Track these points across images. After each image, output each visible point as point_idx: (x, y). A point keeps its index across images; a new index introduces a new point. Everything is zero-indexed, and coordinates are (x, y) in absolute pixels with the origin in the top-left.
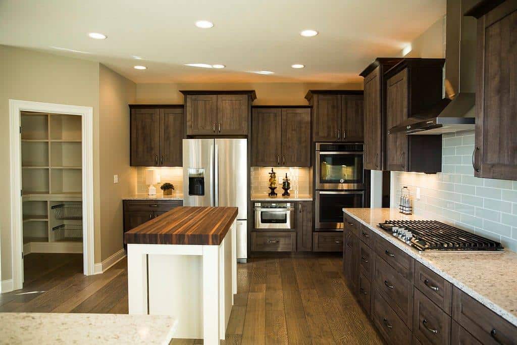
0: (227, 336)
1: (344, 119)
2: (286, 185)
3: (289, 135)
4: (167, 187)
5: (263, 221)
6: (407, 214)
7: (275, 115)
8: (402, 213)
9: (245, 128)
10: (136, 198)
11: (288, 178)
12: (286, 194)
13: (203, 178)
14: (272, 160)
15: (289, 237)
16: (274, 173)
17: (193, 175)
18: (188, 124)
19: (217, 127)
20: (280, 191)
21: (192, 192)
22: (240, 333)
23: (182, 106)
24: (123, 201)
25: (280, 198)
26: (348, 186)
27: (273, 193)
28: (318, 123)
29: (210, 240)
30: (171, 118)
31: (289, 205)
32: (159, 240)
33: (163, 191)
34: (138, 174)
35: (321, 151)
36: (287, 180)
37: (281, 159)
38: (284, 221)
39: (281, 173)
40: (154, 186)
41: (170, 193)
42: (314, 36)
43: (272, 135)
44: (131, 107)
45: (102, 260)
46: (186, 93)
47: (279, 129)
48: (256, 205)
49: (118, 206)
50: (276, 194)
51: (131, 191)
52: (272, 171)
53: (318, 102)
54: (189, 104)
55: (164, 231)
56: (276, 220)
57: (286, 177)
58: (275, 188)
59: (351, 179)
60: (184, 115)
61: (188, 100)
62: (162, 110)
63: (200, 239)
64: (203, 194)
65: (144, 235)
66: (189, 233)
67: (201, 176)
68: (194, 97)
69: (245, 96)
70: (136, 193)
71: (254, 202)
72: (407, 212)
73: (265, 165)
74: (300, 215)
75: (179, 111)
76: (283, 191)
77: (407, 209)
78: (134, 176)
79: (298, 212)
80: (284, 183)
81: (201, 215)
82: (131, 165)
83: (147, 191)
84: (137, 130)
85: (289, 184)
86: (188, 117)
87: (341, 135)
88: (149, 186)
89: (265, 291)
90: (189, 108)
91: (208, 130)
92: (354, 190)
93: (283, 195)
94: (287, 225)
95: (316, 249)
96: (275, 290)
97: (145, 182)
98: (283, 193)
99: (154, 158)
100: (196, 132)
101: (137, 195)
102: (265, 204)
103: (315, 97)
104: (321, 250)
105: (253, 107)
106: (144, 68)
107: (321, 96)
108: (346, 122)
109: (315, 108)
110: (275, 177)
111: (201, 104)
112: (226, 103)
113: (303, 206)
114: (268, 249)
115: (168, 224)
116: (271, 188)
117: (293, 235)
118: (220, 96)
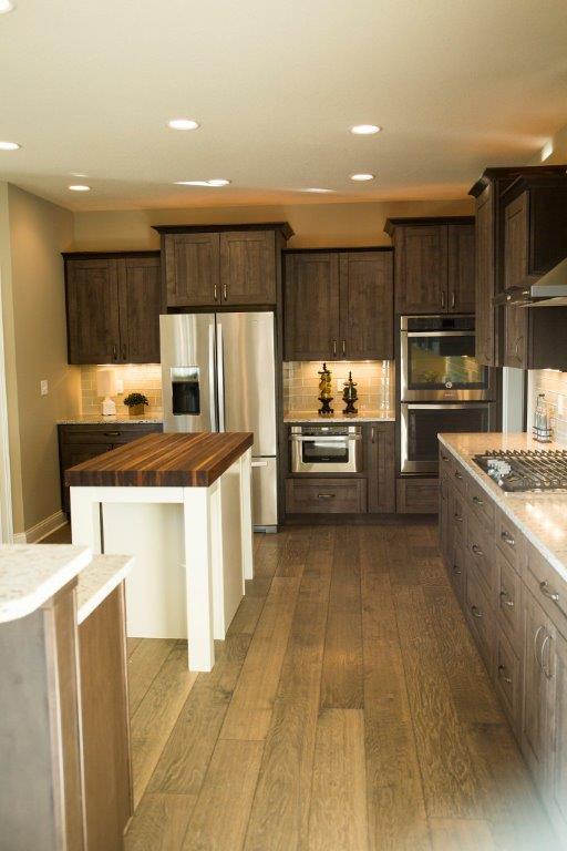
0: (229, 635)
1: (452, 269)
2: (351, 395)
3: (353, 302)
4: (136, 401)
5: (307, 459)
6: (542, 442)
7: (328, 265)
8: (535, 439)
9: (271, 292)
10: (81, 421)
11: (354, 381)
12: (350, 410)
13: (197, 384)
14: (322, 348)
15: (354, 487)
16: (328, 373)
17: (179, 378)
18: (168, 286)
19: (220, 291)
20: (339, 405)
21: (178, 408)
22: (250, 632)
23: (157, 254)
24: (59, 426)
25: (338, 417)
26: (471, 395)
27: (326, 408)
28: (404, 280)
29: (195, 480)
30: (139, 274)
31: (352, 429)
32: (117, 481)
33: (127, 408)
34: (83, 378)
35: (410, 331)
36: (352, 385)
37: (340, 346)
38: (344, 458)
39: (341, 372)
40: (112, 399)
41: (140, 412)
42: (375, 134)
43: (323, 303)
44: (66, 256)
45: (25, 530)
46: (163, 230)
47: (334, 291)
48: (296, 430)
49: (50, 435)
50: (332, 411)
51: (70, 408)
52: (324, 368)
53: (405, 241)
54: (169, 251)
55: (126, 467)
56: (329, 457)
57: (350, 380)
58: (330, 399)
59: (477, 381)
60: (160, 270)
61: (167, 242)
62: (122, 261)
63: (179, 478)
64: (197, 411)
65: (95, 473)
66: (163, 469)
67: (194, 380)
68: (177, 237)
69: (271, 234)
70: (81, 414)
71: (290, 426)
72: (543, 439)
73: (310, 357)
74: (372, 449)
75: (151, 262)
76: (345, 405)
77: (543, 433)
78: (76, 381)
79: (370, 443)
80: (346, 390)
81: (188, 445)
82: (69, 363)
83: (100, 408)
84: (79, 299)
85: (354, 391)
86: (169, 275)
87: (448, 301)
88: (103, 399)
89: (301, 576)
90: (169, 258)
91: (205, 296)
92: (480, 401)
93: (345, 412)
94: (351, 466)
95: (402, 510)
96: (319, 573)
97: (95, 392)
98: (345, 408)
99: (109, 349)
100: (183, 301)
101: (83, 415)
102: (308, 429)
103: (399, 230)
104: (411, 511)
105: (285, 252)
106: (86, 188)
107: (409, 230)
108: (457, 277)
109: (398, 250)
110: (329, 380)
111: (191, 250)
112: (235, 246)
113: (378, 432)
114: (315, 509)
115: (133, 457)
116: (322, 400)
117: (361, 483)
118: (224, 234)
